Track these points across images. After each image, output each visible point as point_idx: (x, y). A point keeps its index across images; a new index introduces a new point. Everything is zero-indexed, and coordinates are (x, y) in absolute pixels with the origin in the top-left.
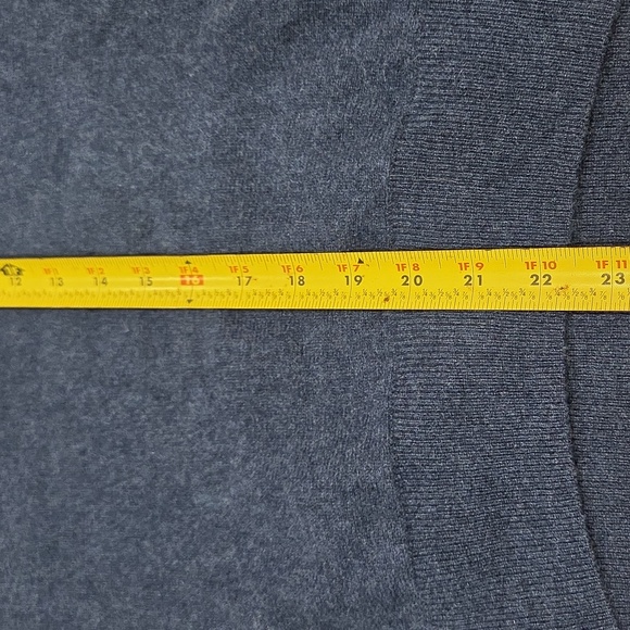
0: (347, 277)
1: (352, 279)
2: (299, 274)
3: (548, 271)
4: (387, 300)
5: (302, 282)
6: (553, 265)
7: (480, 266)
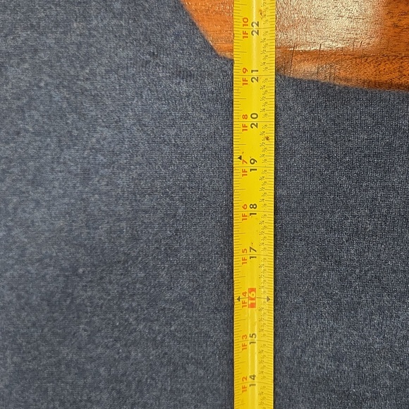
0: (251, 170)
1: (253, 166)
2: (248, 208)
3: (249, 23)
4: (267, 139)
5: (253, 206)
6: (245, 21)
7: (245, 70)
